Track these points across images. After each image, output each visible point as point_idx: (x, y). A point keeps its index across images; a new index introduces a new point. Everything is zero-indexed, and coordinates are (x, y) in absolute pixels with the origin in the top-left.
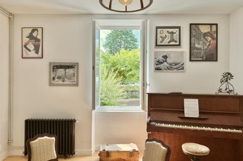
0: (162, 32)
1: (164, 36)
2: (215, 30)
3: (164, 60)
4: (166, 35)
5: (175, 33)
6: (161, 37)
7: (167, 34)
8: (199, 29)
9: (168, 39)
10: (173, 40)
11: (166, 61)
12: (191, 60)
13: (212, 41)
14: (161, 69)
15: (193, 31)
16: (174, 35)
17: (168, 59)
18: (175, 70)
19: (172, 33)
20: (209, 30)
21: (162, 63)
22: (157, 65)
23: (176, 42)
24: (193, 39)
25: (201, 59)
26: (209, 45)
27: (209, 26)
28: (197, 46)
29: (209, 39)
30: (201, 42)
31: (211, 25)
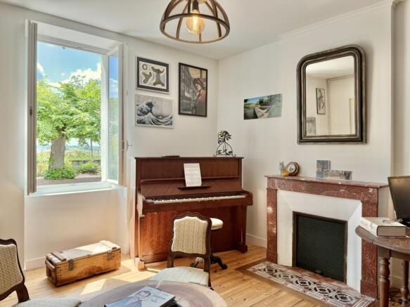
0: (145, 67)
1: (148, 74)
2: (205, 77)
3: (149, 109)
4: (150, 73)
5: (162, 72)
6: (144, 74)
7: (152, 72)
8: (189, 72)
9: (153, 79)
10: (158, 82)
11: (151, 111)
12: (180, 113)
13: (202, 91)
14: (144, 123)
15: (182, 74)
16: (161, 75)
17: (153, 108)
18: (163, 126)
19: (158, 72)
20: (199, 76)
21: (146, 113)
22: (139, 115)
23: (163, 85)
24: (182, 84)
25: (190, 113)
26: (199, 95)
27: (199, 71)
28: (186, 94)
29: (199, 88)
30: (191, 91)
31: (201, 69)
